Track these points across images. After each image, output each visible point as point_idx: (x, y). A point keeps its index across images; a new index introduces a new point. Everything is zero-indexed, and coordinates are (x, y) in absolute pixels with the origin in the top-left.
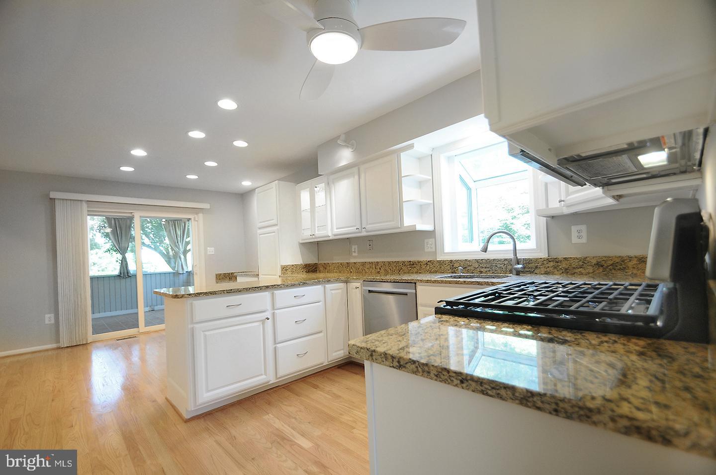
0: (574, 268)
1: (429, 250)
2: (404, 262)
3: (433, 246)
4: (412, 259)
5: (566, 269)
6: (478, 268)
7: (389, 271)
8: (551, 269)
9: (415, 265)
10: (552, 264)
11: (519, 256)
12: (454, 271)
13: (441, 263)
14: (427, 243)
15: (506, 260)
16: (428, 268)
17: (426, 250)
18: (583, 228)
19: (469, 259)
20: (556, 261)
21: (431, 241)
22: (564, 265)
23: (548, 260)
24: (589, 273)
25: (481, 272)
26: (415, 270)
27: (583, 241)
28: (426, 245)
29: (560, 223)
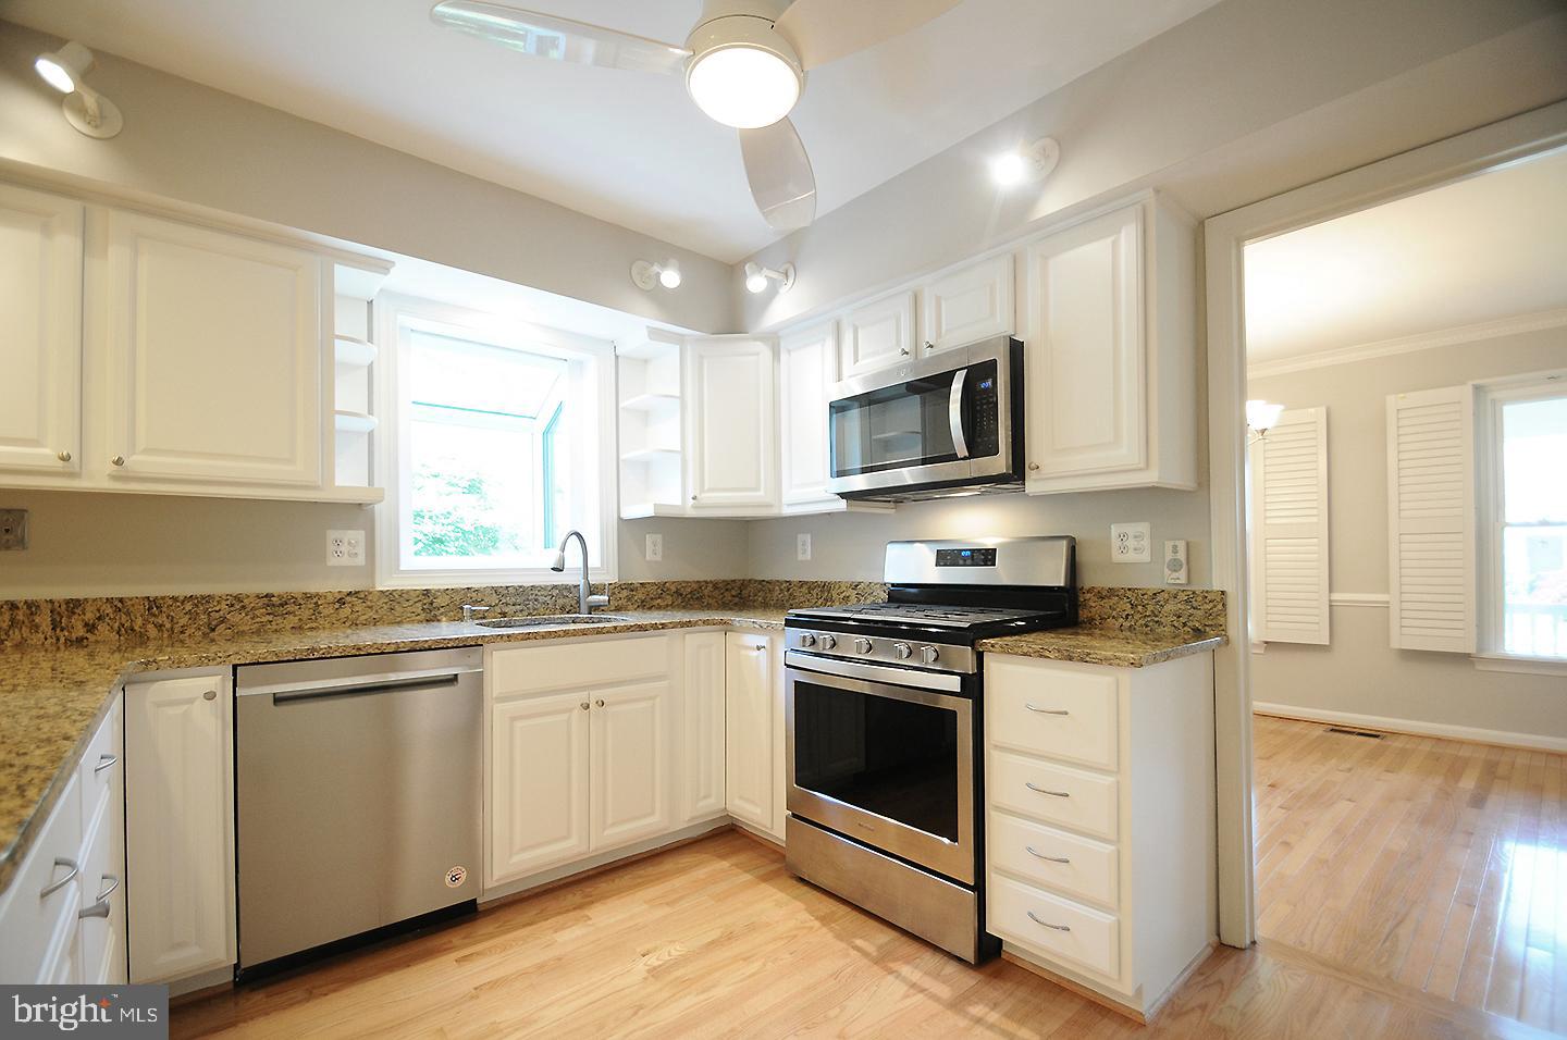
0: (652, 599)
1: (345, 561)
2: (238, 598)
3: (361, 550)
4: (277, 588)
5: (643, 602)
6: (497, 605)
8: (624, 602)
9: (290, 608)
10: (625, 593)
11: (593, 580)
12: (435, 616)
13: (392, 597)
14: (338, 542)
15: (555, 587)
16: (346, 611)
17: (333, 561)
18: (659, 537)
19: (476, 586)
20: (630, 587)
21: (357, 536)
22: (640, 596)
23: (621, 587)
24: (667, 606)
25: (504, 615)
26: (293, 620)
27: (659, 558)
28: (331, 547)
29: (632, 530)
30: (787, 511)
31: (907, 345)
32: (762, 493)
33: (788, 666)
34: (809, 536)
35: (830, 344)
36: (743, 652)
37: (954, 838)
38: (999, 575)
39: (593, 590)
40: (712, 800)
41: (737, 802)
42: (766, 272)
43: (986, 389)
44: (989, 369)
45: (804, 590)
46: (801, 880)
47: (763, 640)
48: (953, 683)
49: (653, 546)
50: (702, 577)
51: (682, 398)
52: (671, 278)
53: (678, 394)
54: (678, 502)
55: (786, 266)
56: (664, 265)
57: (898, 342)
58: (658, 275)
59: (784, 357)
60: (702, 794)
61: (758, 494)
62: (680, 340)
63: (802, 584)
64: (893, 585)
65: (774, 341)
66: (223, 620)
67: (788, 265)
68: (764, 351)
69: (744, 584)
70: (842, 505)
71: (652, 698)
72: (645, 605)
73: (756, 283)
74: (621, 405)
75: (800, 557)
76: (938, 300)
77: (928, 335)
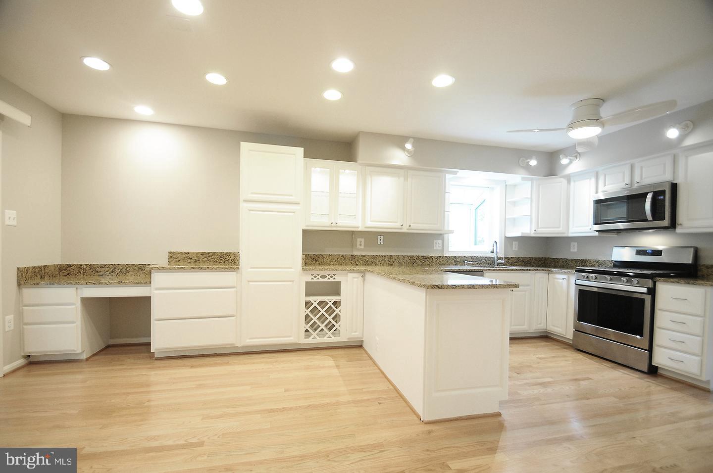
1: (438, 248)
2: (418, 256)
3: (441, 245)
4: (425, 254)
7: (403, 264)
8: (506, 263)
9: (427, 260)
12: (457, 264)
13: (448, 258)
14: (436, 243)
15: (486, 257)
16: (438, 261)
17: (435, 248)
18: (517, 243)
19: (467, 256)
20: (508, 259)
21: (440, 242)
22: (511, 261)
23: (505, 258)
24: (519, 265)
26: (428, 263)
27: (517, 249)
28: (435, 245)
29: (509, 240)
30: (570, 235)
31: (627, 181)
32: (561, 229)
33: (576, 284)
34: (576, 243)
35: (593, 180)
36: (556, 280)
37: (641, 336)
38: (663, 259)
39: (499, 259)
40: (542, 325)
41: (551, 327)
42: (569, 157)
43: (662, 199)
44: (663, 193)
45: (574, 262)
46: (579, 350)
47: (565, 276)
48: (644, 290)
49: (515, 246)
50: (531, 256)
51: (531, 198)
52: (533, 163)
53: (530, 197)
54: (529, 232)
55: (575, 154)
56: (531, 158)
57: (624, 181)
58: (529, 162)
59: (572, 183)
60: (539, 323)
61: (559, 229)
62: (532, 180)
63: (572, 260)
64: (615, 261)
65: (569, 178)
66: (415, 262)
67: (577, 154)
68: (564, 181)
69: (546, 259)
70: (597, 234)
71: (525, 291)
72: (512, 264)
73: (564, 161)
74: (507, 200)
75: (572, 250)
76: (642, 168)
77: (637, 178)
